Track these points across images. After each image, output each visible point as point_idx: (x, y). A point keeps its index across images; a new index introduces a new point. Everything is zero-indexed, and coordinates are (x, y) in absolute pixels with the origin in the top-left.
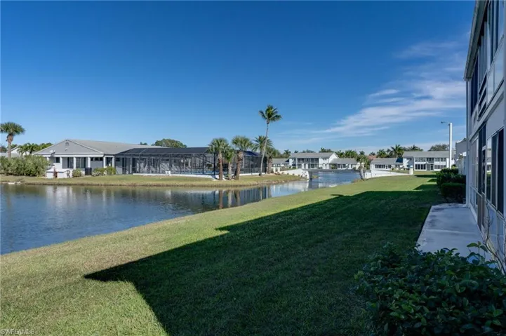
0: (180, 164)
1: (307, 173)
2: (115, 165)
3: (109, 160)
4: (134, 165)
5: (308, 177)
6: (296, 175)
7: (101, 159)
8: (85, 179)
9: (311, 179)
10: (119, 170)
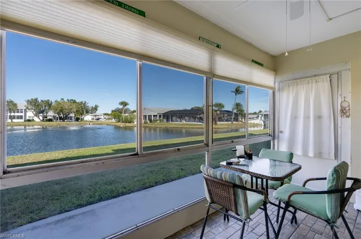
0: (195, 118)
1: (262, 122)
2: (163, 118)
3: (160, 116)
4: (172, 118)
5: (263, 124)
6: (256, 123)
7: (156, 116)
8: (149, 124)
9: (265, 125)
10: (165, 120)
